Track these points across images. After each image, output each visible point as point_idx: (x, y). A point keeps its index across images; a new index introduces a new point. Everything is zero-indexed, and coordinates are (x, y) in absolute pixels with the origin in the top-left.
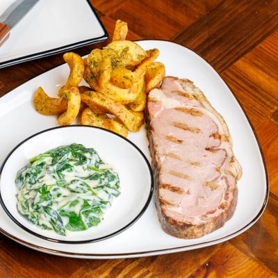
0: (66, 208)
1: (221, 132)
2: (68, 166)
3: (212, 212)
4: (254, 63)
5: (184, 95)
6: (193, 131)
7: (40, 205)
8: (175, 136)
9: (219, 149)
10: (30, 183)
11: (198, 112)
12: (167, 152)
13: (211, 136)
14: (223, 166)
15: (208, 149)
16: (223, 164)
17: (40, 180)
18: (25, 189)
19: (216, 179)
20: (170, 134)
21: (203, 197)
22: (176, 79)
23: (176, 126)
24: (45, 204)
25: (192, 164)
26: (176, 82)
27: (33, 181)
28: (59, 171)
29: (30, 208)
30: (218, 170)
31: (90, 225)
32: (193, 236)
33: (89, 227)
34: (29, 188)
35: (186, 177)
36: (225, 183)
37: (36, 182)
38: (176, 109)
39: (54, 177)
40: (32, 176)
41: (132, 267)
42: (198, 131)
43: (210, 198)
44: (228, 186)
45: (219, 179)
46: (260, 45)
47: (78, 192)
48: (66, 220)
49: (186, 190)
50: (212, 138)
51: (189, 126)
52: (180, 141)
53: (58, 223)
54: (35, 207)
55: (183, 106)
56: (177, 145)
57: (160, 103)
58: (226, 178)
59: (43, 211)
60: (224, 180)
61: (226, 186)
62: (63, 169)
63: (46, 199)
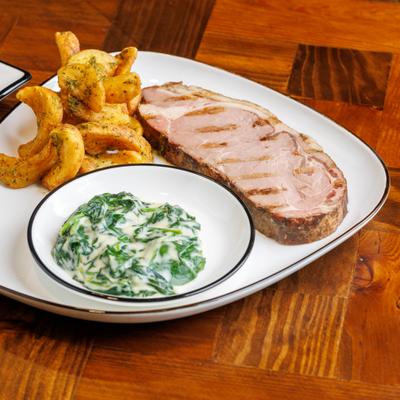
0: (158, 259)
1: (264, 116)
2: (117, 217)
3: (333, 195)
4: (217, 51)
5: (183, 98)
6: (228, 129)
7: (122, 269)
8: (212, 142)
9: (277, 134)
10: (84, 254)
11: (215, 109)
12: (220, 160)
13: (254, 126)
14: (299, 147)
15: (264, 139)
16: (296, 146)
17: (97, 245)
18: (81, 265)
19: (303, 163)
20: (205, 142)
21: (306, 187)
22: (156, 87)
23: (203, 132)
24: (127, 265)
25: (260, 159)
26: (158, 90)
27: (88, 250)
28: (111, 226)
29: (112, 279)
30: (296, 154)
31: (198, 269)
32: (329, 230)
33: (197, 272)
34: (86, 261)
35: (266, 175)
36: (317, 163)
37: (92, 250)
38: (187, 115)
39: (111, 234)
40: (82, 244)
41: (279, 299)
42: (234, 127)
43: (314, 184)
44: (325, 164)
45: (307, 162)
46: (206, 32)
47: (157, 237)
48: (166, 274)
49: (280, 188)
50: (258, 127)
51: (220, 126)
52: (224, 144)
53: (160, 280)
54: (117, 274)
55: (191, 109)
56: (224, 148)
57: (161, 117)
58: (314, 157)
59: (133, 273)
60: (314, 161)
61: (322, 165)
62: (115, 221)
63: (125, 259)
